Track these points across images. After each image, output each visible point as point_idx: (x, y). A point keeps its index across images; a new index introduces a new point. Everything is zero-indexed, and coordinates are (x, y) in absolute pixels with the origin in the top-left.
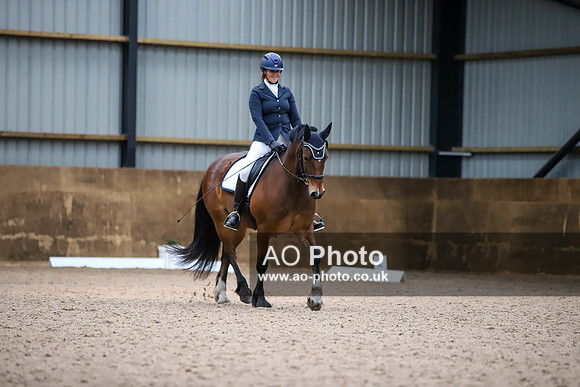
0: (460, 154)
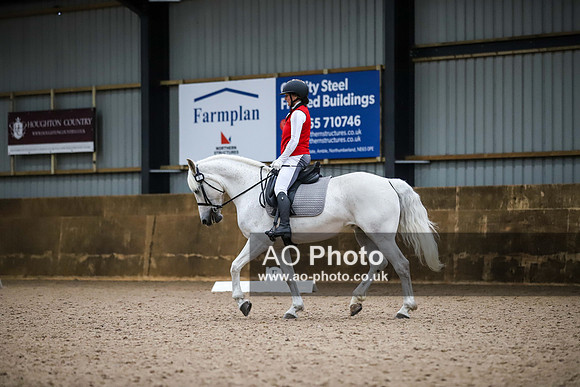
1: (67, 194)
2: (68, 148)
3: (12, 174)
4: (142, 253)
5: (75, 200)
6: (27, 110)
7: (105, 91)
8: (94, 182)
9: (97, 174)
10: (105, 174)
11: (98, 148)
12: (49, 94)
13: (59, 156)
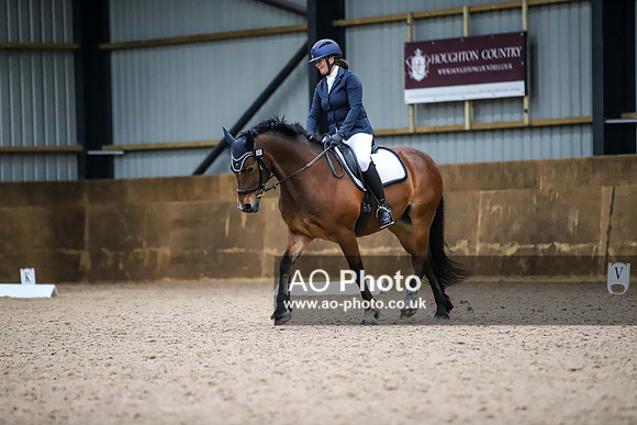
0: (111, 153)
1: (488, 159)
2: (488, 91)
3: (411, 131)
4: (596, 242)
5: (498, 166)
6: (431, 38)
7: (539, 6)
8: (527, 139)
9: (530, 128)
10: (541, 127)
11: (532, 90)
12: (462, 14)
13: (477, 104)
